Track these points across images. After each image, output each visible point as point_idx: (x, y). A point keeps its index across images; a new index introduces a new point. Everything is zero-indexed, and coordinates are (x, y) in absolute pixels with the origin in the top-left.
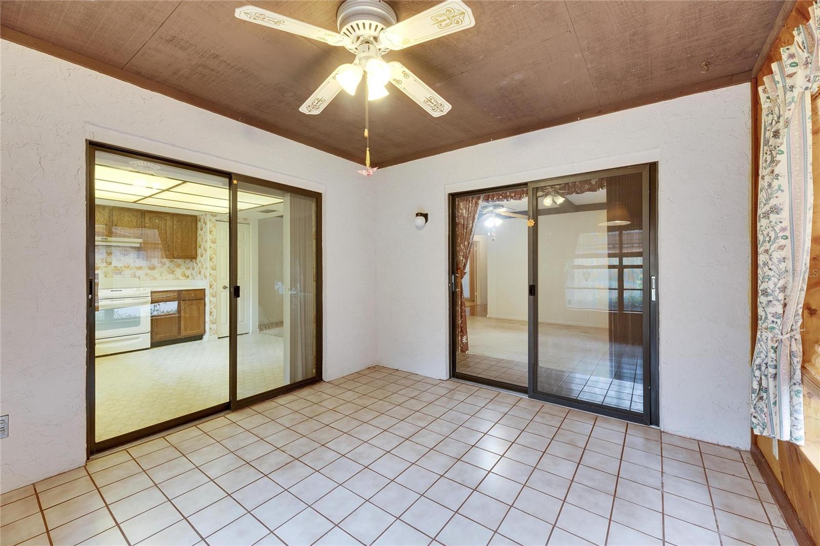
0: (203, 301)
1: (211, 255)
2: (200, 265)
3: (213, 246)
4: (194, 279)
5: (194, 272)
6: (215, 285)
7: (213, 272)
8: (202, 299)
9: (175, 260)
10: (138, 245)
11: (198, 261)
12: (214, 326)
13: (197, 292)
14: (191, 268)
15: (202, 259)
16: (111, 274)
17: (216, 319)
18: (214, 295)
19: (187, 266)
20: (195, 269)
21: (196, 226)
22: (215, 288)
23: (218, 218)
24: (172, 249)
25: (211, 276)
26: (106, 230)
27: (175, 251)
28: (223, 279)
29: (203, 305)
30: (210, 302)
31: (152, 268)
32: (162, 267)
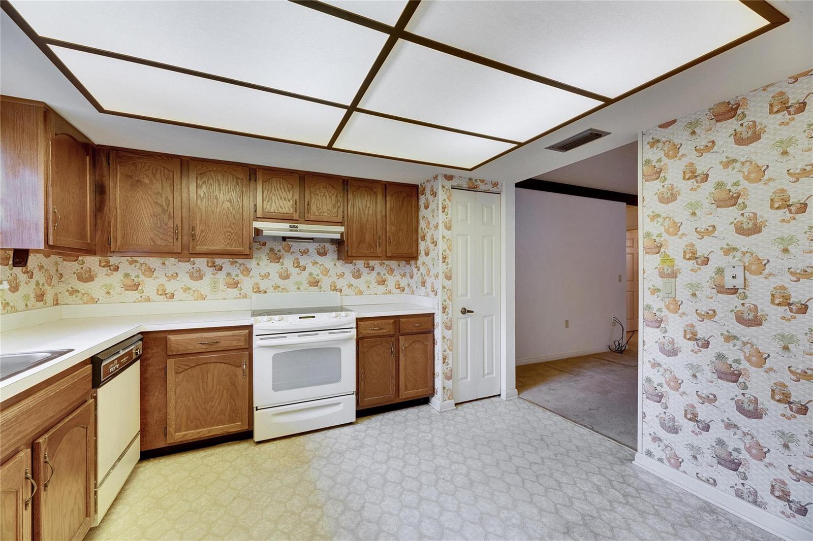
0: (432, 334)
1: (445, 251)
2: (423, 270)
3: (447, 233)
4: (413, 293)
5: (412, 282)
6: (450, 306)
7: (448, 283)
8: (429, 333)
9: (387, 262)
10: (338, 236)
11: (419, 262)
12: (449, 384)
13: (421, 319)
14: (408, 275)
15: (428, 260)
16: (305, 285)
17: (451, 371)
18: (449, 325)
19: (403, 272)
20: (415, 277)
21: (417, 203)
22: (450, 312)
23: (454, 183)
24: (384, 243)
25: (445, 290)
26: (296, 212)
27: (388, 246)
28: (462, 295)
29: (432, 342)
30: (443, 339)
31: (357, 275)
32: (369, 274)
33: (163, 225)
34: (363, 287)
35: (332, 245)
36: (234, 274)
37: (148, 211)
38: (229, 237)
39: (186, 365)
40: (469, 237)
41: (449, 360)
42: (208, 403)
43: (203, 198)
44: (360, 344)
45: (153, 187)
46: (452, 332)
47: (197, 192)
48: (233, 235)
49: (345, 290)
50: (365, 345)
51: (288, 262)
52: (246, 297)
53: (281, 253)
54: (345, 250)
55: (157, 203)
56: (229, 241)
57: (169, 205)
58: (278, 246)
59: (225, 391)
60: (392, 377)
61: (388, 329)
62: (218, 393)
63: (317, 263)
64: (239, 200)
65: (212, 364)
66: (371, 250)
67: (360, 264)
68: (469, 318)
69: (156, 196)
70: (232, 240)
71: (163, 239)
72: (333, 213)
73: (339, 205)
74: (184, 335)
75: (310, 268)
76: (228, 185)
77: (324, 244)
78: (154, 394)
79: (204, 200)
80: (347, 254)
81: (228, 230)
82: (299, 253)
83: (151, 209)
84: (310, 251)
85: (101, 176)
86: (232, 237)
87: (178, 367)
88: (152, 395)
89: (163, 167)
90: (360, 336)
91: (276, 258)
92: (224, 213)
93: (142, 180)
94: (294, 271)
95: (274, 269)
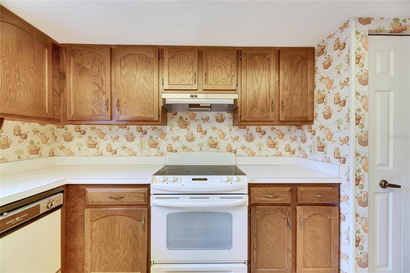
0: (337, 208)
1: (359, 110)
2: (320, 134)
3: (363, 89)
4: (306, 157)
5: (304, 146)
6: (366, 178)
7: (362, 150)
8: (333, 205)
9: (277, 127)
10: (232, 102)
14: (299, 139)
15: (330, 124)
16: (206, 147)
17: (367, 257)
18: (364, 200)
19: (293, 136)
20: (309, 142)
21: (313, 65)
22: (366, 185)
23: (373, 27)
24: (277, 108)
25: (360, 158)
26: (195, 82)
27: (281, 111)
28: (381, 165)
29: (338, 217)
30: (356, 217)
31: (250, 139)
32: (261, 138)
33: (99, 99)
34: (255, 149)
35: (229, 113)
36: (154, 137)
37: (90, 89)
38: (143, 107)
39: (98, 215)
40: (392, 93)
41: (365, 243)
42: (115, 250)
43: (125, 77)
44: (252, 211)
45: (93, 71)
46: (368, 209)
47: (121, 72)
48: (147, 105)
49: (239, 152)
50: (258, 212)
51: (193, 127)
52: (163, 155)
53: (188, 121)
54: (238, 116)
55: (95, 83)
56: (143, 110)
57: (103, 84)
58: (185, 115)
59: (129, 241)
60: (288, 250)
61: (285, 198)
62: (123, 242)
63: (216, 128)
64: (151, 76)
65: (119, 216)
66: (263, 114)
67: (252, 129)
68: (391, 193)
69: (95, 78)
70: (145, 109)
71: (99, 110)
72: (228, 81)
73: (233, 74)
74: (97, 189)
75: (211, 133)
76: (143, 64)
77: (221, 112)
78: (77, 236)
79: (126, 78)
80: (241, 119)
81: (143, 101)
82: (202, 120)
83: (92, 88)
84: (211, 119)
85: (63, 66)
86: (145, 107)
87: (93, 216)
88: (75, 236)
89: (99, 55)
90: (252, 203)
91: (184, 124)
92: (140, 88)
93: (86, 66)
94: (198, 135)
95: (182, 133)
